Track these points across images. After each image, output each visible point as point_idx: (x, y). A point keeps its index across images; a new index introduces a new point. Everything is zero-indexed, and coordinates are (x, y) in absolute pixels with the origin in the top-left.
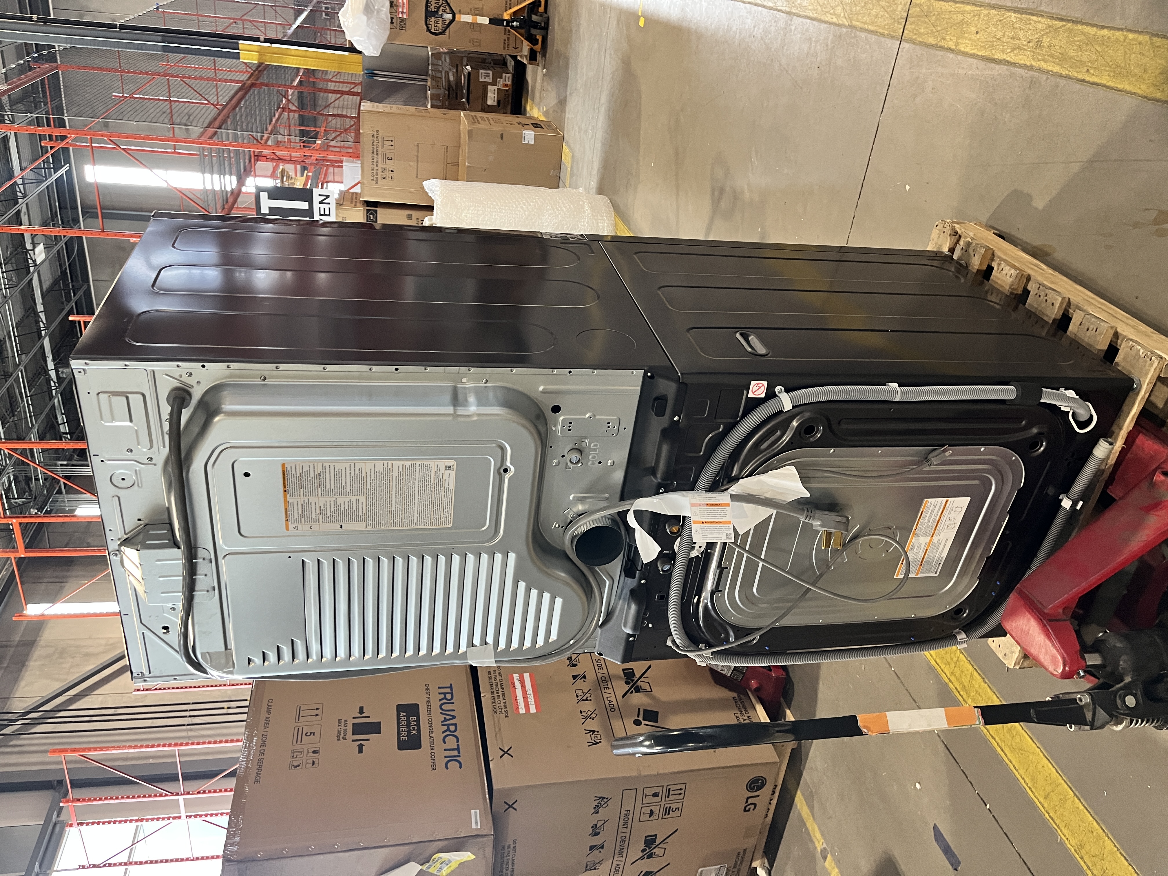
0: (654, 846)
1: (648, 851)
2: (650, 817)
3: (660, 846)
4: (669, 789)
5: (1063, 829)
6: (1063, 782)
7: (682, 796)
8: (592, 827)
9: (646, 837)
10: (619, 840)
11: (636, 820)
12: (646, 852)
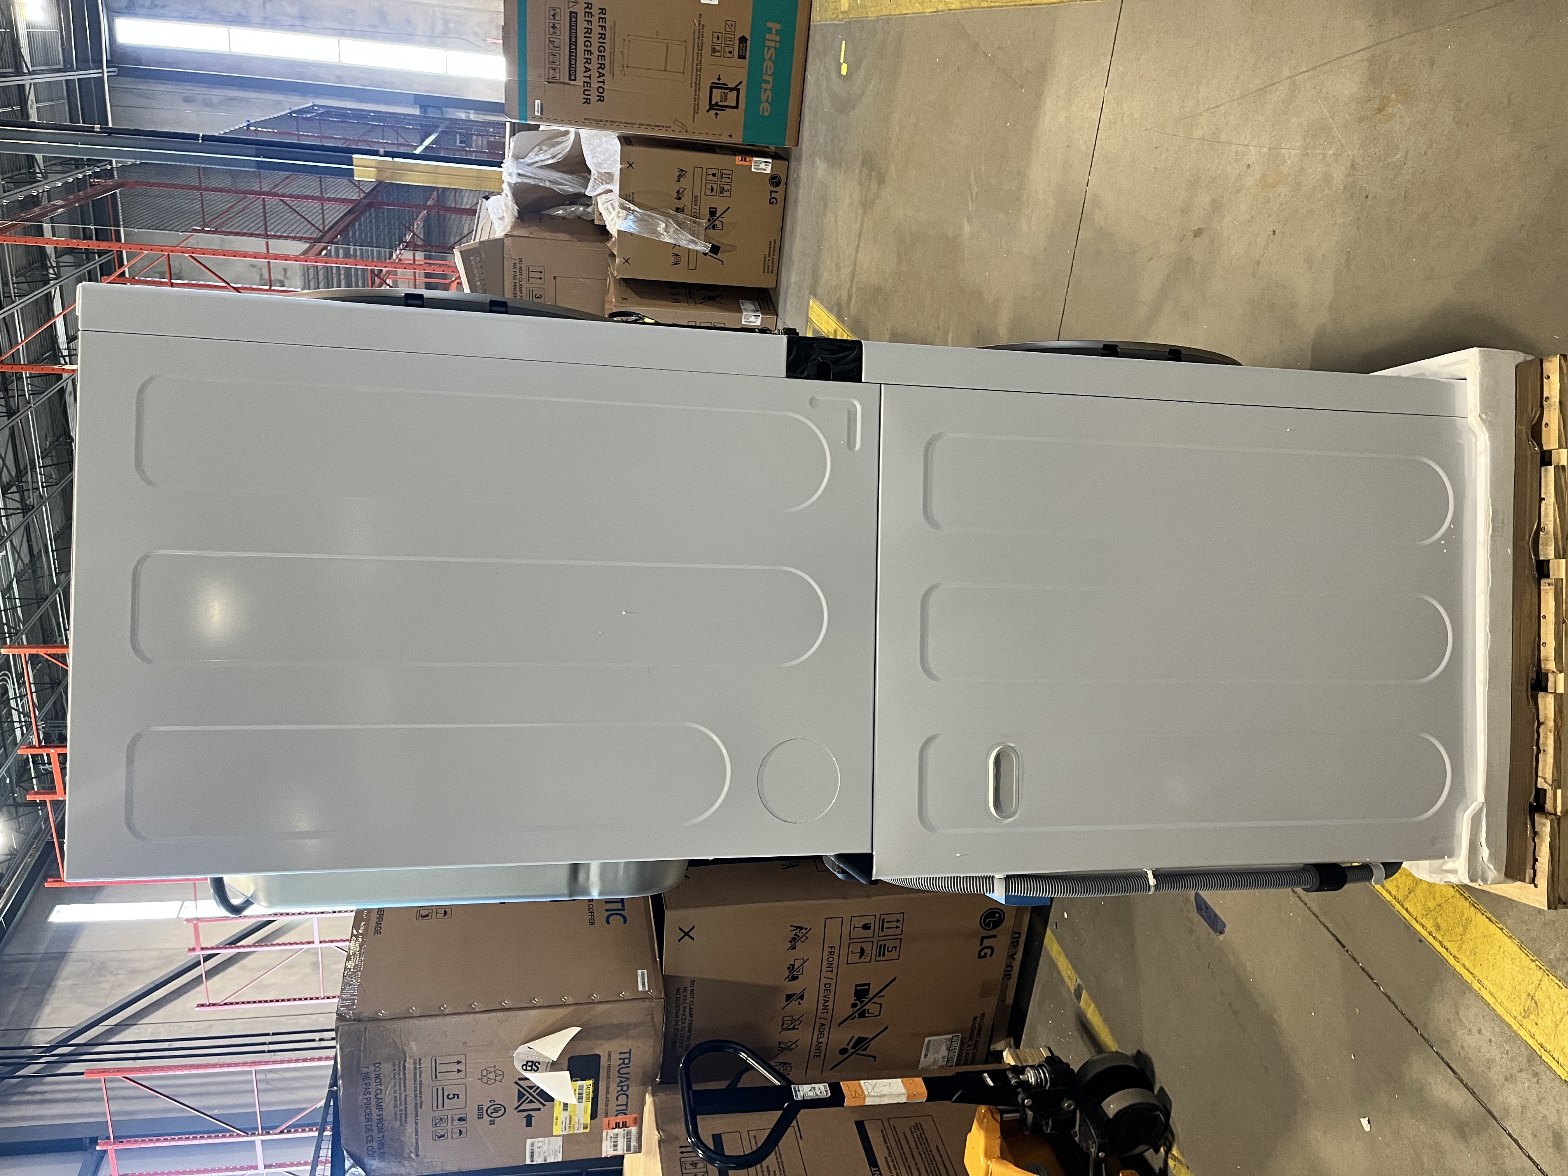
0: (867, 1000)
1: (859, 1007)
2: (861, 957)
3: (875, 1000)
4: (883, 920)
7: (899, 931)
8: (789, 968)
9: (857, 986)
10: (822, 988)
11: (843, 959)
12: (857, 1008)
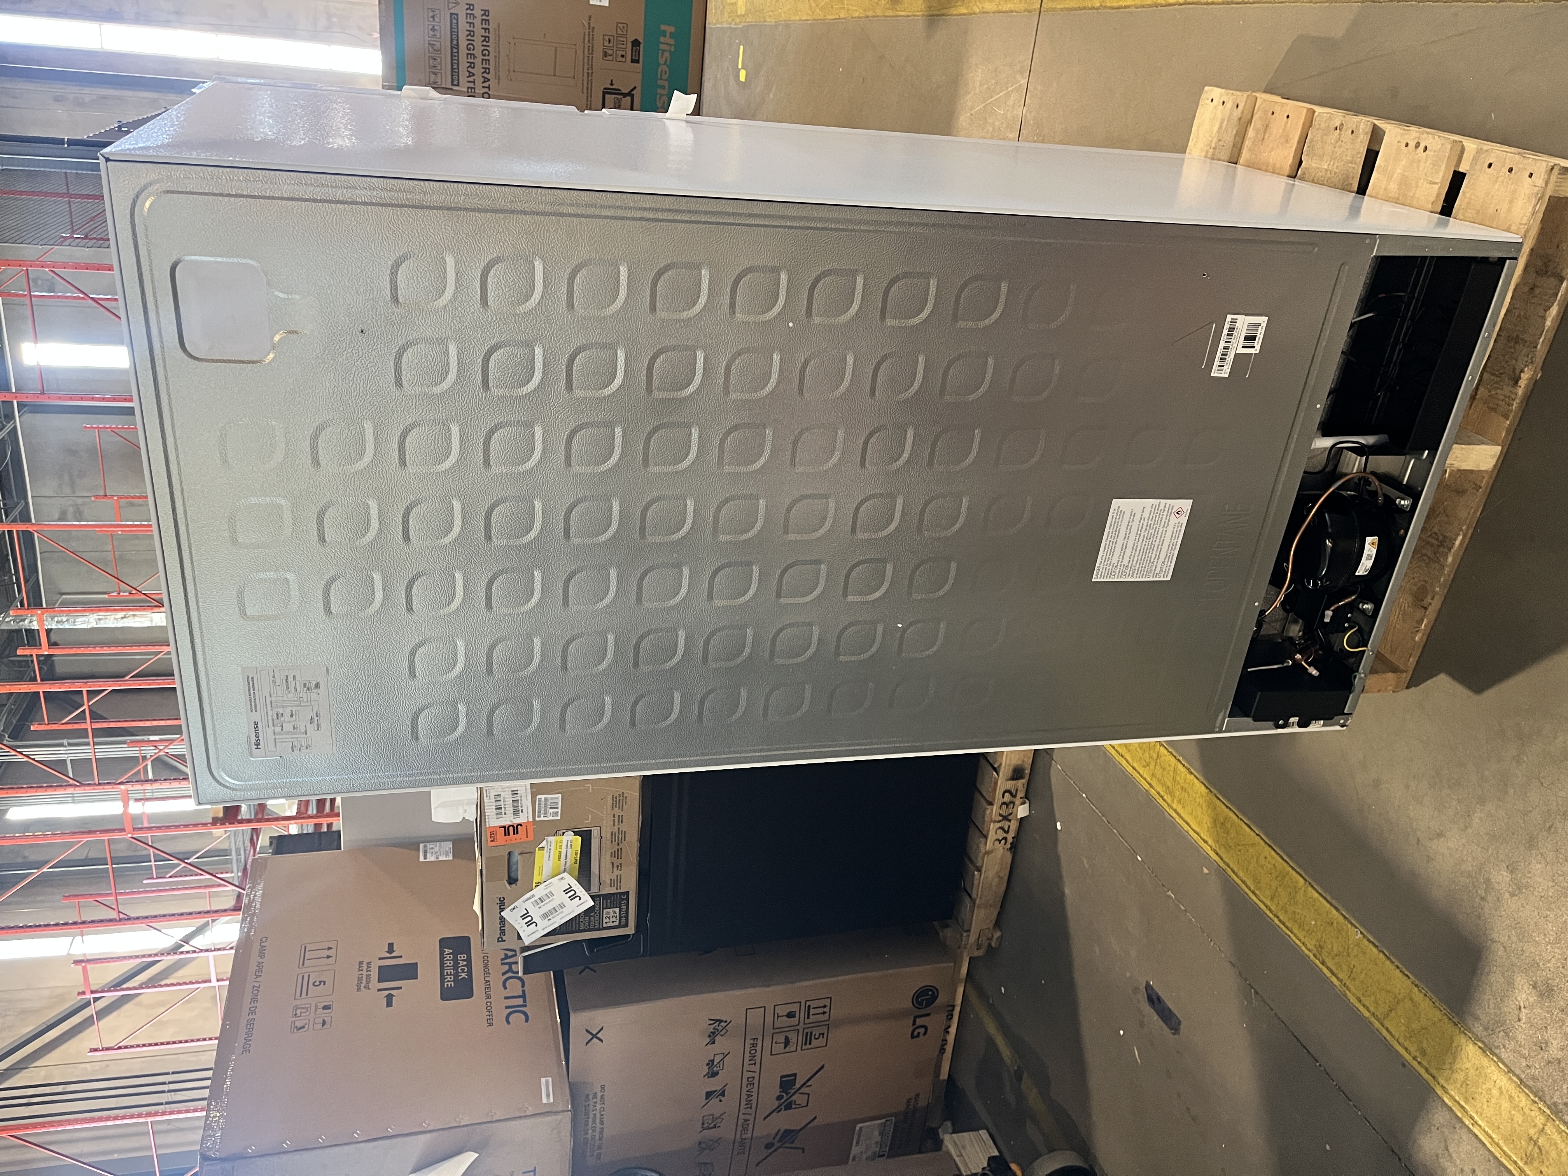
0: (793, 1091)
1: (785, 1098)
2: (785, 1047)
3: (801, 1091)
4: (809, 1006)
5: (1296, 931)
6: (1290, 869)
7: (826, 1017)
8: (708, 1064)
9: (782, 1077)
10: (745, 1082)
11: (766, 1052)
12: (783, 1100)
